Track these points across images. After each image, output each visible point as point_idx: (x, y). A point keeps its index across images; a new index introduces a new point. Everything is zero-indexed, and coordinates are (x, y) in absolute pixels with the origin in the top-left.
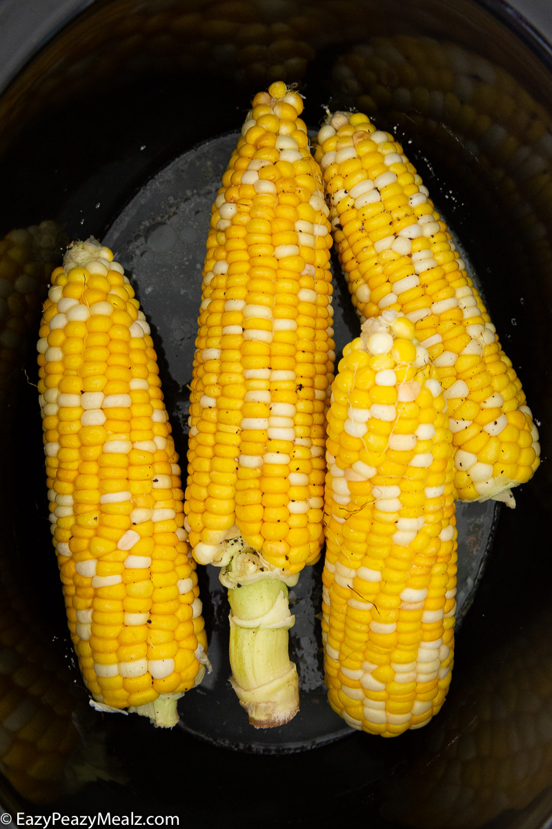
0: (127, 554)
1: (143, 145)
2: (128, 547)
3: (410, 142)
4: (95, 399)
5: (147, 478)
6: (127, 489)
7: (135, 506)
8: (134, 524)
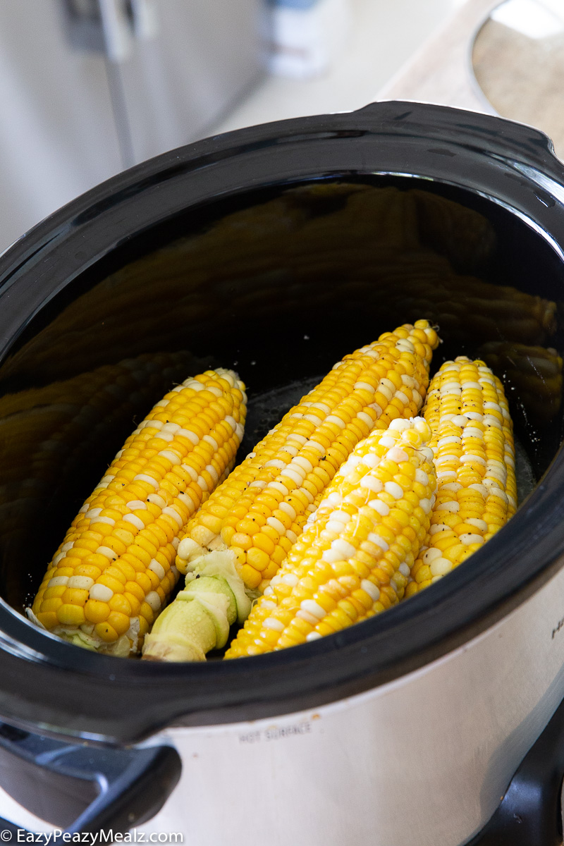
0: (129, 511)
1: (308, 336)
2: (133, 508)
3: (513, 389)
4: (172, 428)
5: (177, 485)
6: (158, 481)
7: (156, 493)
8: (148, 500)
